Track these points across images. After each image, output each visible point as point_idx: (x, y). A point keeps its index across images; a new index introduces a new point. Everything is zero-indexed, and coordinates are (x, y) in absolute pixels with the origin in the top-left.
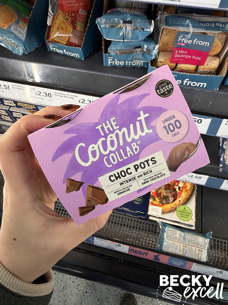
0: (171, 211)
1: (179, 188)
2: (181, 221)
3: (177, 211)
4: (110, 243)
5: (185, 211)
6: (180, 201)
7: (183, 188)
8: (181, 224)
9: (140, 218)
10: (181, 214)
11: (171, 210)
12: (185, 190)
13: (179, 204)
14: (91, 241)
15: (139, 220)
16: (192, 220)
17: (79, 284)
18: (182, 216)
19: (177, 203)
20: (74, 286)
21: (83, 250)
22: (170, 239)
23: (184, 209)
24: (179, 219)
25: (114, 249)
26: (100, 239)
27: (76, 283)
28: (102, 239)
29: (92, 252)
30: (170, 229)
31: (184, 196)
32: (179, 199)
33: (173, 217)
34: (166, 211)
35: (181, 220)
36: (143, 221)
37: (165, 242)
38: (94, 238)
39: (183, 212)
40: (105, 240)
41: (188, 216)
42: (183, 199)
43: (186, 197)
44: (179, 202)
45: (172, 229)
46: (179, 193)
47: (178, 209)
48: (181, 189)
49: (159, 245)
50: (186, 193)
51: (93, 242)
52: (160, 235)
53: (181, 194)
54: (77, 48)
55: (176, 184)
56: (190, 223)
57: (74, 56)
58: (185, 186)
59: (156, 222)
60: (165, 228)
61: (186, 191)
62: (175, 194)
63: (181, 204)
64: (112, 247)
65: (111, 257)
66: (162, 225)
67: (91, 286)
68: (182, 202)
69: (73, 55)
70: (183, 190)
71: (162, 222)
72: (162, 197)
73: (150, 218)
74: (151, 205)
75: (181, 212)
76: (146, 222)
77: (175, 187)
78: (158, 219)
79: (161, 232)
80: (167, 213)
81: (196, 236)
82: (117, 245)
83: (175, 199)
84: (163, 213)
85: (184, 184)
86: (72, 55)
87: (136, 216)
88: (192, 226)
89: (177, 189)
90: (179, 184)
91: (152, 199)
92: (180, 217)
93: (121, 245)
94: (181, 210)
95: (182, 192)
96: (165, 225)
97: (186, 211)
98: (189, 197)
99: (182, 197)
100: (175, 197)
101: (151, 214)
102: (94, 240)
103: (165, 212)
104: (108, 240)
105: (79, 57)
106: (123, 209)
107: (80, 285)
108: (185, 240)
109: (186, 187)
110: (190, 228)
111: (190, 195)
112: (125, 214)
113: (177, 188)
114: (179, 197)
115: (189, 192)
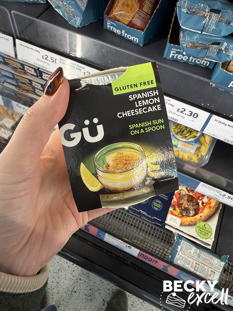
0: (189, 225)
1: (203, 203)
2: (199, 238)
3: (197, 226)
4: (121, 243)
5: (204, 228)
6: (201, 216)
7: (207, 204)
8: (197, 240)
9: (155, 224)
10: (200, 230)
11: (191, 224)
12: (209, 206)
13: (200, 219)
14: (101, 236)
15: (154, 227)
16: (211, 239)
17: (74, 270)
18: (201, 232)
19: (198, 218)
20: (69, 270)
21: (91, 242)
22: (184, 253)
23: (205, 225)
24: (198, 235)
25: (124, 249)
26: (112, 236)
27: (72, 268)
28: (113, 237)
29: (100, 247)
30: (186, 243)
31: (206, 212)
32: (200, 215)
33: (192, 231)
34: (185, 223)
35: (198, 236)
36: (157, 228)
37: (178, 254)
38: (105, 234)
39: (202, 229)
40: (117, 239)
41: (208, 234)
42: (205, 216)
43: (208, 214)
44: (200, 218)
45: (188, 243)
46: (201, 208)
47: (198, 225)
48: (205, 204)
49: (170, 256)
50: (209, 209)
51: (103, 238)
52: (173, 246)
53: (204, 209)
54: (139, 31)
55: (201, 198)
56: (208, 242)
57: (133, 40)
58: (210, 202)
59: (172, 232)
60: (180, 240)
61: (210, 208)
62: (197, 209)
63: (202, 220)
64: (121, 247)
65: (118, 256)
66: (178, 237)
67: (86, 275)
68: (203, 218)
69: (132, 38)
70: (206, 206)
71: (178, 234)
72: (183, 208)
73: (167, 227)
74: (170, 214)
75: (201, 228)
76: (160, 229)
77: (199, 201)
78: (175, 230)
79: (174, 244)
80: (185, 225)
81: (211, 256)
82: (127, 247)
83: (196, 214)
84: (181, 225)
85: (209, 200)
86: (130, 39)
87: (151, 221)
88: (209, 245)
89: (200, 204)
90: (203, 198)
91: (172, 208)
92: (199, 233)
93: (132, 247)
94: (201, 227)
95: (205, 207)
96: (181, 237)
97: (206, 228)
98: (211, 215)
99: (204, 213)
100: (197, 212)
101: (169, 223)
102: (104, 235)
103: (183, 224)
104: (119, 239)
105: (137, 42)
106: (140, 211)
107: (76, 271)
108: (200, 257)
109: (210, 204)
110: (206, 246)
111: (213, 213)
112: (141, 217)
113: (200, 202)
114: (201, 212)
115: (213, 210)
